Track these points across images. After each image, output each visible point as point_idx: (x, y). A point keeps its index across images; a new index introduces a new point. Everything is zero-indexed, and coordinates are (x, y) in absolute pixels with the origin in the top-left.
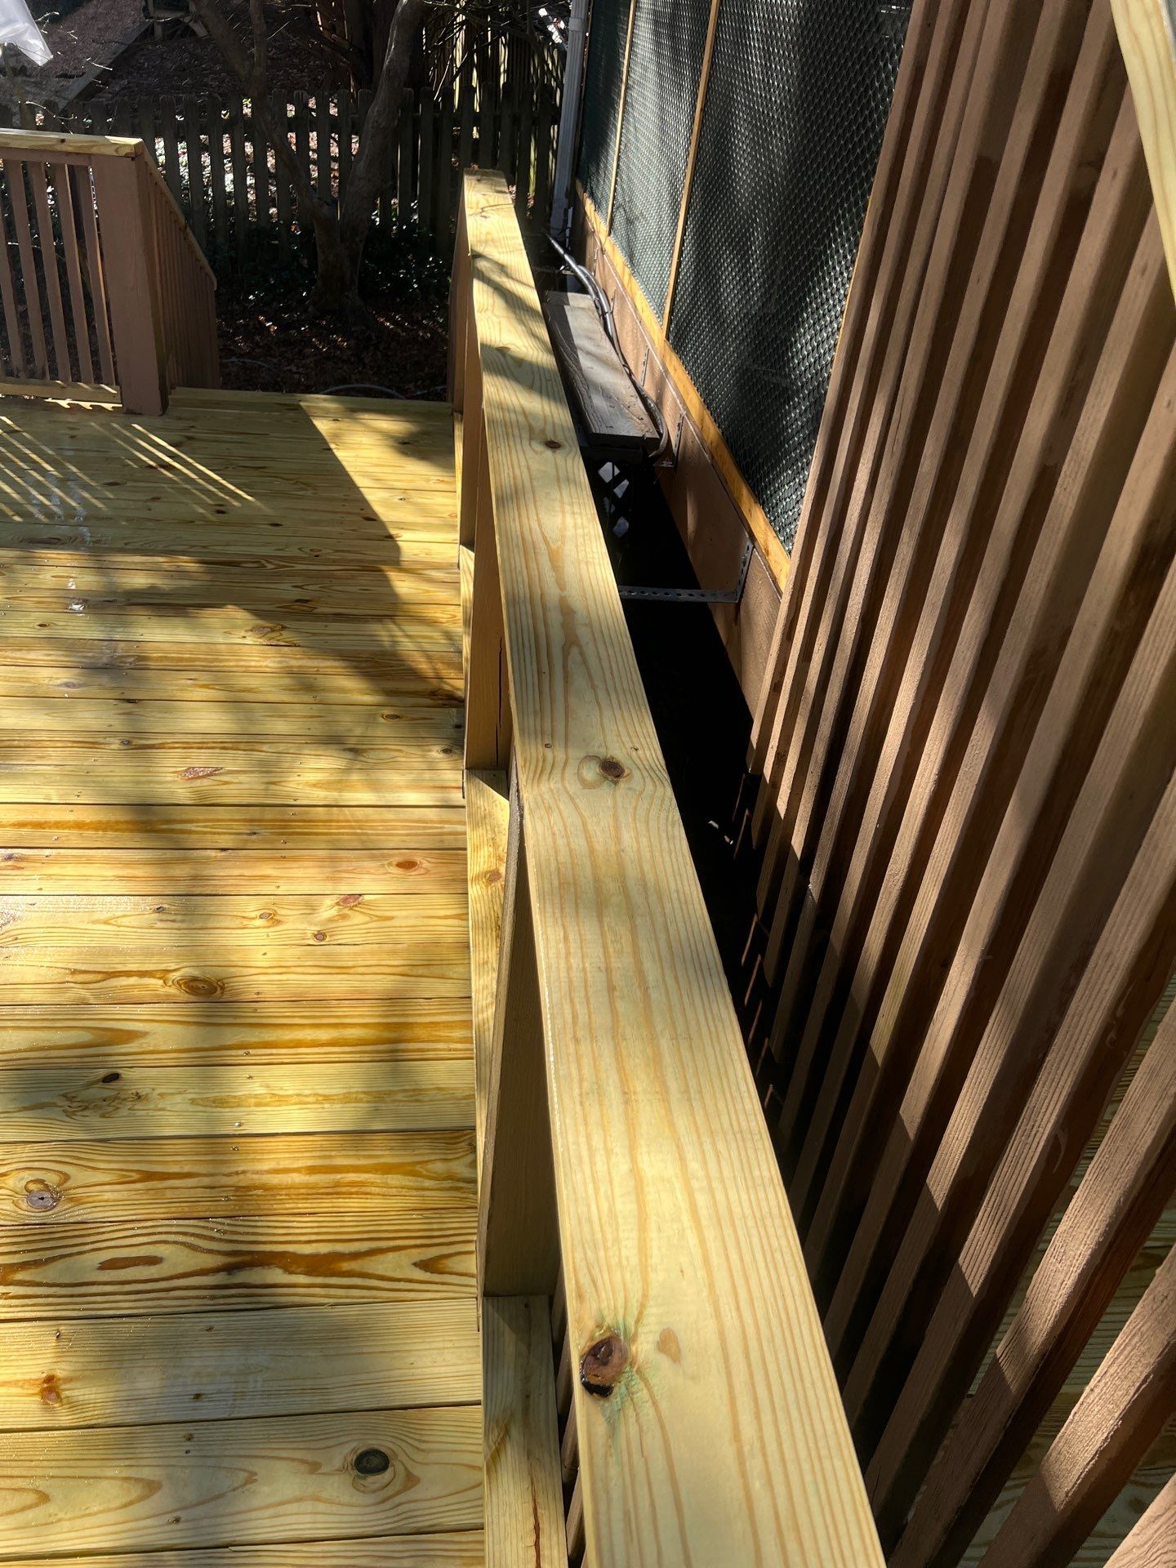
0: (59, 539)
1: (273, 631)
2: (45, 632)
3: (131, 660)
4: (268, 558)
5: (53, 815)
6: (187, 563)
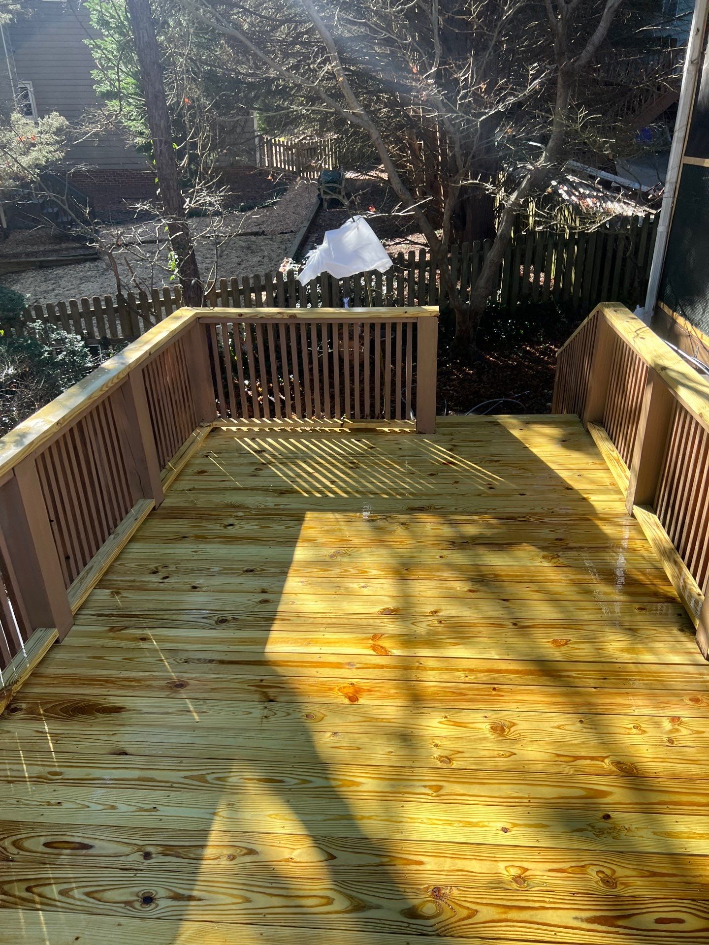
0: (423, 508)
2: (444, 561)
4: (529, 515)
6: (489, 519)
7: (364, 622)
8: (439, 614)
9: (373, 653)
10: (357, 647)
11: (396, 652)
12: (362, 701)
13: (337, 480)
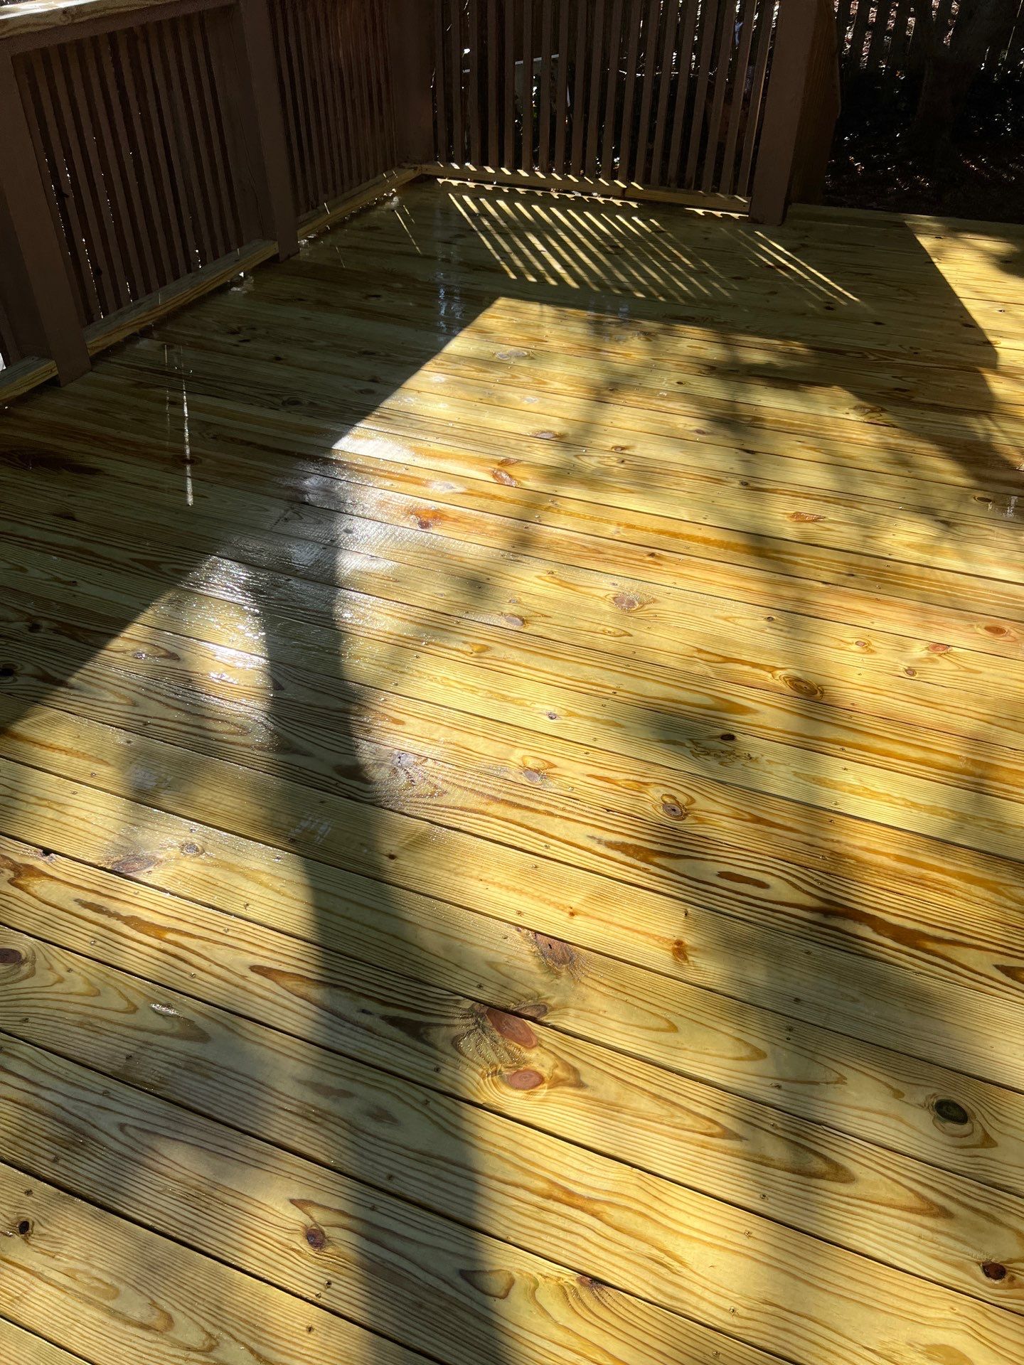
0: (694, 318)
1: (873, 411)
2: (681, 389)
3: (750, 419)
4: (871, 351)
5: (686, 529)
6: (798, 347)
7: (502, 442)
8: (627, 452)
9: (492, 480)
10: (470, 469)
11: (531, 485)
12: (435, 529)
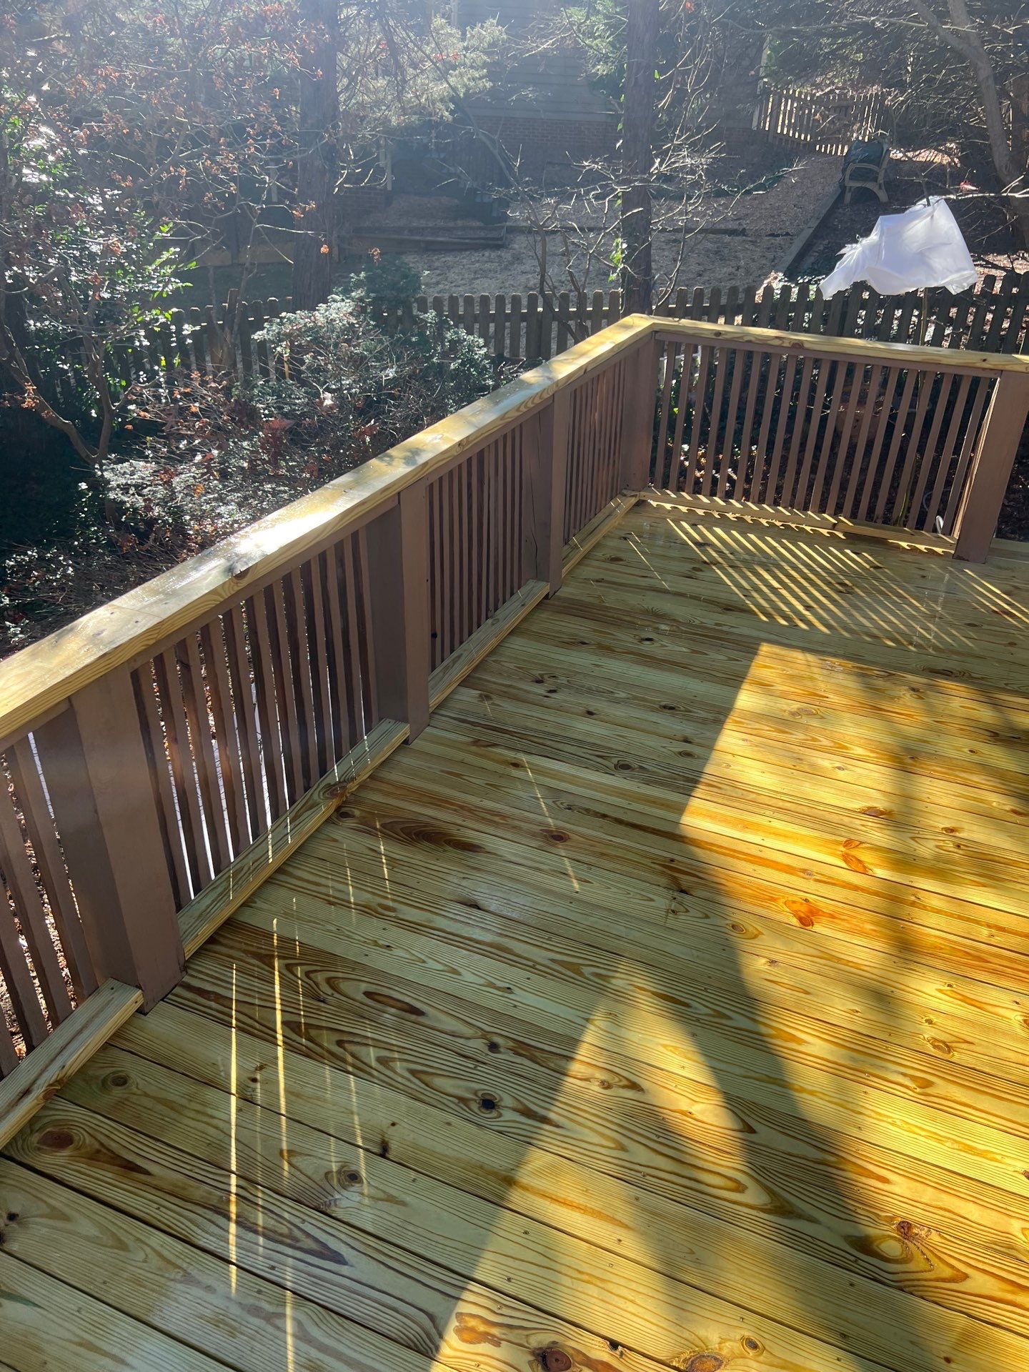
0: (951, 672)
2: (975, 758)
7: (835, 818)
8: (957, 834)
9: (844, 865)
10: (819, 851)
11: (880, 872)
12: (817, 928)
13: (815, 606)
